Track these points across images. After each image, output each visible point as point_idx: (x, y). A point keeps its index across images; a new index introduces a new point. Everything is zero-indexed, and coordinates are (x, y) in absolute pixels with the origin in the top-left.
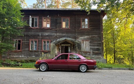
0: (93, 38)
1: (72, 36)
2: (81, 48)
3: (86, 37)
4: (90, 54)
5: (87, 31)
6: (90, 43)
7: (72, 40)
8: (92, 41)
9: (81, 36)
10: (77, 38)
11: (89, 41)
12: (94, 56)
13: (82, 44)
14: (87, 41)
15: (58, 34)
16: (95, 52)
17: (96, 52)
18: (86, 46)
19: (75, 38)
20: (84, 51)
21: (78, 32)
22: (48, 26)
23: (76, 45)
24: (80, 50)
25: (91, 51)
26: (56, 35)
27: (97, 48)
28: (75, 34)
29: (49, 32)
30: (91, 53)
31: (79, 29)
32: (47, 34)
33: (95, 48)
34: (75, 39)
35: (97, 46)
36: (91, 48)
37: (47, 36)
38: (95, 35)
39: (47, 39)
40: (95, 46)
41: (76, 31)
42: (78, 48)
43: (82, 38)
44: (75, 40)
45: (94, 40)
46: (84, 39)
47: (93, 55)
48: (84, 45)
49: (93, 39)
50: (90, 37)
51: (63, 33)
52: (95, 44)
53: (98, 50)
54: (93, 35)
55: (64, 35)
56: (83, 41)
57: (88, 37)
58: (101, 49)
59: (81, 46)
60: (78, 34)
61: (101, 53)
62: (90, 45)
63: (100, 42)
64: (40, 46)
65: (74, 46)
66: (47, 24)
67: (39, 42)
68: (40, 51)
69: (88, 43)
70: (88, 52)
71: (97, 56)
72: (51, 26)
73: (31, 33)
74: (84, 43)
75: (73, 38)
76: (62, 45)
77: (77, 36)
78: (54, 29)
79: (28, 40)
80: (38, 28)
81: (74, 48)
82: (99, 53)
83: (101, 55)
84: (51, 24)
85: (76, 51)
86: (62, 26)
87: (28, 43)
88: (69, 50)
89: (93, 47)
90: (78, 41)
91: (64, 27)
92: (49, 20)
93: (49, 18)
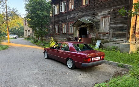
1: (91, 14)
2: (99, 28)
3: (106, 12)
4: (109, 36)
5: (109, 2)
6: (110, 20)
7: (91, 18)
8: (114, 16)
9: (101, 12)
10: (96, 15)
11: (109, 18)
12: (114, 39)
13: (101, 23)
14: (106, 17)
15: (79, 14)
16: (116, 32)
17: (119, 32)
19: (94, 15)
20: (102, 31)
21: (97, 7)
23: (95, 25)
24: (99, 31)
25: (111, 33)
26: (77, 15)
27: (120, 27)
28: (94, 10)
29: (73, 14)
30: (111, 35)
31: (99, 1)
32: (71, 16)
33: (116, 27)
34: (94, 17)
35: (121, 23)
36: (111, 28)
37: (72, 18)
38: (119, 6)
39: (71, 21)
40: (117, 23)
41: (96, 6)
42: (96, 29)
43: (102, 14)
44: (94, 19)
45: (117, 14)
46: (103, 15)
47: (113, 37)
48: (103, 23)
49: (115, 13)
50: (112, 10)
51: (83, 12)
52: (118, 20)
53: (121, 29)
54: (116, 6)
55: (84, 14)
56: (102, 18)
57: (110, 10)
58: (127, 27)
59: (99, 25)
60: (97, 9)
61: (125, 34)
62: (110, 24)
63: (126, 16)
64: (67, 29)
65: (93, 25)
66: (72, 5)
67: (67, 25)
68: (68, 33)
69: (108, 20)
70: (107, 34)
71: (118, 39)
72: (74, 7)
73: (63, 18)
74: (103, 21)
75: (92, 16)
76: (82, 26)
77: (96, 12)
78: (76, 9)
79: (62, 25)
80: (66, 11)
81: (92, 29)
82: (123, 34)
83: (125, 37)
84: (74, 4)
85: (93, 32)
86: (83, 3)
87: (62, 27)
88: (88, 32)
89: (114, 26)
90: (97, 19)
91: (84, 4)
92: (73, 1)
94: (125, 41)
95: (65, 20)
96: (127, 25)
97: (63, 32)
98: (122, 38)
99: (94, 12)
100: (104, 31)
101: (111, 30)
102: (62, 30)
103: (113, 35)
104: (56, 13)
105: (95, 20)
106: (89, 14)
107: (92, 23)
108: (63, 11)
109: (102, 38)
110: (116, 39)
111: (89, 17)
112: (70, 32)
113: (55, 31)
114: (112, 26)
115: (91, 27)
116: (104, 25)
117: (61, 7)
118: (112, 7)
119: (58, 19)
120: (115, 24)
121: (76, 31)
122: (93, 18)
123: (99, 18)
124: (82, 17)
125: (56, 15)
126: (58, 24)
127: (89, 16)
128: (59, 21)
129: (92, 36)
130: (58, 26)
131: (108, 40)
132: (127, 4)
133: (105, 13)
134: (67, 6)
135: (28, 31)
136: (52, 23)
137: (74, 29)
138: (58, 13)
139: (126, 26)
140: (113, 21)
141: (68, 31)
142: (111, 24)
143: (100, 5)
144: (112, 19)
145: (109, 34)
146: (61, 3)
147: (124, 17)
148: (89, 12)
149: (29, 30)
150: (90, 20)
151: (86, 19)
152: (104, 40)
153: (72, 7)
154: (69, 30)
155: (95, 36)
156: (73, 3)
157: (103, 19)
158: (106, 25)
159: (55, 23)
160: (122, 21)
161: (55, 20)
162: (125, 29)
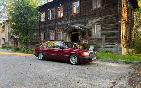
0: (107, 20)
1: (82, 22)
2: (91, 35)
3: (98, 20)
4: (101, 42)
5: (99, 11)
6: (102, 27)
7: (83, 25)
8: (105, 24)
9: (92, 20)
10: (88, 23)
11: (101, 25)
12: (107, 44)
13: (92, 30)
14: (98, 24)
15: (69, 22)
16: (108, 38)
17: (111, 38)
18: (97, 31)
19: (86, 23)
20: (94, 37)
21: (89, 15)
22: (62, 15)
23: (86, 32)
24: (91, 37)
25: (103, 38)
26: (67, 23)
27: (112, 33)
28: (85, 18)
30: (103, 40)
31: (90, 11)
32: (61, 24)
33: (108, 33)
34: (85, 24)
35: (112, 29)
36: (103, 34)
38: (109, 15)
39: (61, 28)
40: (109, 30)
41: (87, 14)
42: (88, 35)
43: (93, 21)
44: (85, 26)
45: (108, 22)
46: (95, 22)
47: (105, 42)
48: (94, 30)
50: (103, 18)
51: (73, 19)
52: (109, 27)
53: (113, 34)
54: (106, 15)
55: (74, 21)
56: (94, 25)
57: (101, 19)
58: (117, 33)
59: (91, 31)
60: (88, 18)
61: (117, 39)
62: (102, 30)
63: (116, 24)
65: (84, 32)
66: (61, 13)
68: (56, 40)
69: (100, 27)
70: (99, 39)
71: (110, 44)
72: (64, 14)
73: (51, 25)
74: (95, 28)
75: (84, 24)
76: (73, 33)
77: (87, 20)
78: (66, 17)
79: (49, 32)
80: (54, 18)
81: (84, 35)
82: (115, 39)
83: (117, 42)
84: (64, 12)
85: (85, 38)
86: (73, 12)
87: (49, 34)
88: (79, 38)
89: (106, 32)
90: (88, 26)
91: (75, 12)
92: (62, 9)
93: (62, 6)
94: (117, 45)
95: (53, 28)
96: (117, 31)
97: (50, 39)
98: (114, 42)
99: (85, 20)
100: (96, 37)
102: (49, 37)
103: (106, 40)
104: (42, 21)
105: (87, 27)
106: (80, 22)
107: (84, 29)
108: (50, 19)
109: (94, 43)
110: (109, 44)
111: (80, 25)
113: (40, 39)
114: (103, 32)
115: (82, 34)
116: (96, 31)
117: (49, 14)
118: (103, 15)
119: (44, 26)
120: (106, 30)
121: (66, 37)
122: (84, 25)
123: (91, 25)
125: (42, 22)
126: (45, 32)
127: (80, 23)
128: (46, 28)
129: (84, 42)
130: (44, 33)
131: (101, 45)
132: (116, 14)
133: (97, 21)
134: (55, 14)
136: (37, 30)
137: (64, 36)
138: (45, 20)
139: (116, 32)
140: (105, 28)
141: (57, 38)
143: (91, 14)
145: (102, 40)
147: (115, 24)
148: (81, 20)
150: (81, 27)
151: (77, 26)
152: (96, 45)
153: (61, 14)
154: (57, 36)
155: (87, 42)
156: (62, 11)
158: (98, 31)
159: (41, 30)
160: (113, 28)
161: (40, 27)
162: (116, 35)
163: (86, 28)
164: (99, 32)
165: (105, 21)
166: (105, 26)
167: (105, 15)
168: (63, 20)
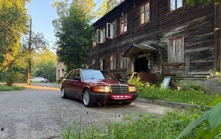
0: (193, 27)
1: (153, 36)
2: (167, 58)
3: (178, 29)
4: (184, 69)
5: (181, 14)
6: (185, 42)
7: (154, 43)
8: (190, 35)
9: (169, 31)
10: (162, 37)
11: (183, 38)
12: (193, 73)
13: (169, 49)
14: (178, 38)
15: (135, 39)
16: (196, 61)
17: (201, 61)
19: (158, 37)
20: (172, 62)
21: (163, 24)
23: (159, 53)
24: (167, 61)
25: (188, 62)
26: (132, 41)
27: (203, 52)
28: (158, 30)
31: (165, 16)
32: (124, 43)
33: (196, 52)
34: (158, 39)
35: (204, 45)
36: (186, 55)
37: (124, 45)
38: (198, 19)
40: (198, 46)
41: (161, 23)
42: (163, 58)
43: (171, 33)
44: (158, 43)
45: (196, 32)
46: (173, 35)
47: (191, 70)
48: (173, 49)
49: (193, 30)
50: (187, 26)
51: (141, 34)
52: (197, 41)
53: (205, 55)
54: (192, 19)
55: (142, 37)
56: (171, 40)
57: (183, 27)
58: (214, 50)
59: (166, 51)
60: (163, 28)
61: (212, 63)
63: (211, 33)
64: (118, 63)
65: (156, 53)
66: (124, 26)
67: (117, 57)
68: (118, 69)
69: (181, 42)
70: (180, 65)
71: (200, 73)
72: (128, 28)
73: (112, 46)
74: (173, 44)
75: (155, 39)
76: (140, 56)
77: (161, 33)
78: (131, 31)
79: (109, 57)
80: (116, 36)
81: (156, 59)
82: (209, 62)
83: (212, 68)
84: (128, 24)
85: (158, 64)
86: (141, 21)
87: (109, 60)
88: (149, 64)
89: (192, 50)
90: (163, 43)
91: (143, 22)
92: (126, 20)
93: (126, 16)
94: (212, 75)
95: (114, 50)
96: (214, 48)
97: (110, 68)
98: (208, 70)
99: (157, 32)
100: (175, 60)
101: (188, 59)
102: (109, 66)
103: (192, 66)
104: (102, 41)
105: (160, 45)
106: (151, 37)
107: (155, 49)
108: (111, 37)
109: (172, 72)
110: (197, 73)
111: (150, 42)
112: (122, 67)
114: (188, 51)
115: (154, 57)
116: (175, 50)
117: (109, 30)
118: (186, 21)
119: (103, 50)
120: (193, 47)
121: (130, 64)
122: (156, 42)
123: (167, 41)
124: (139, 43)
125: (101, 44)
126: (104, 57)
127: (150, 39)
129: (156, 70)
130: (104, 59)
131: (183, 75)
132: (212, 15)
133: (176, 32)
134: (118, 29)
135: (61, 71)
136: (95, 55)
137: (128, 62)
138: (105, 41)
139: (211, 49)
140: (190, 44)
141: (118, 66)
142: (185, 48)
143: (167, 21)
144: (187, 40)
145: (185, 65)
146: (109, 25)
147: (208, 34)
148: (150, 34)
149: (63, 70)
150: (152, 45)
151: (146, 45)
152: (175, 75)
153: (124, 29)
154: (119, 64)
155: (161, 70)
156: (126, 23)
157: (173, 42)
158: (178, 51)
159: (100, 55)
160: (205, 42)
161: (100, 51)
162: (211, 55)
163: (160, 47)
164: (180, 52)
165: (190, 31)
166: (190, 40)
167: (190, 20)
168: (127, 37)
